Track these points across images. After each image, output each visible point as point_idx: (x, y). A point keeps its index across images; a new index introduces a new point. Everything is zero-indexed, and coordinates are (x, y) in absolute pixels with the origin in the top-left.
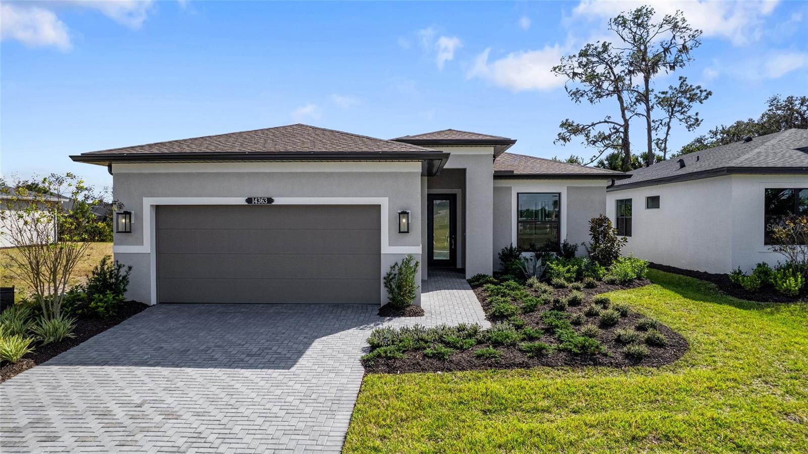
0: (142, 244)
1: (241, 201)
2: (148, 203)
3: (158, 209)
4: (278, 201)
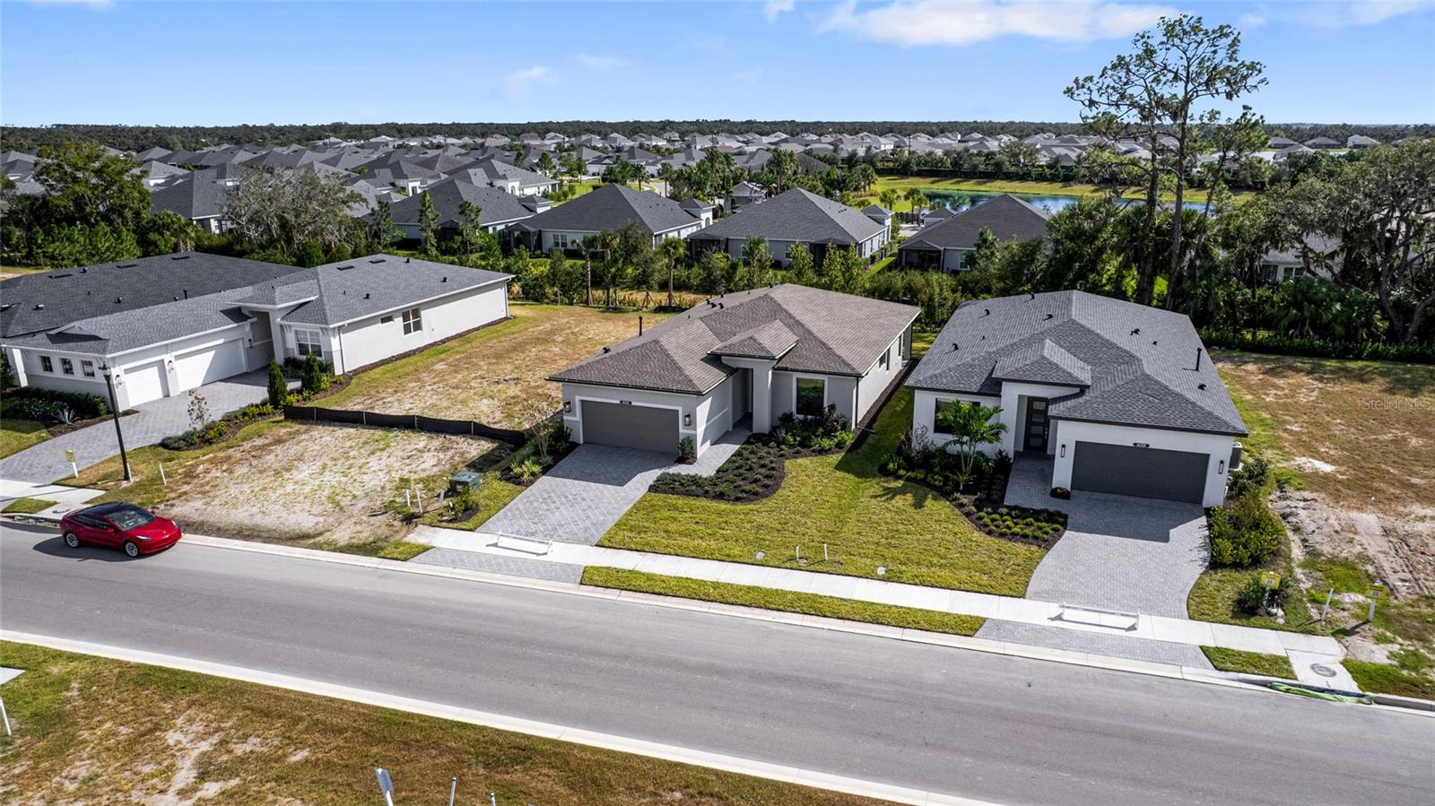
0: (575, 416)
1: (618, 402)
2: (578, 398)
3: (582, 401)
4: (633, 404)
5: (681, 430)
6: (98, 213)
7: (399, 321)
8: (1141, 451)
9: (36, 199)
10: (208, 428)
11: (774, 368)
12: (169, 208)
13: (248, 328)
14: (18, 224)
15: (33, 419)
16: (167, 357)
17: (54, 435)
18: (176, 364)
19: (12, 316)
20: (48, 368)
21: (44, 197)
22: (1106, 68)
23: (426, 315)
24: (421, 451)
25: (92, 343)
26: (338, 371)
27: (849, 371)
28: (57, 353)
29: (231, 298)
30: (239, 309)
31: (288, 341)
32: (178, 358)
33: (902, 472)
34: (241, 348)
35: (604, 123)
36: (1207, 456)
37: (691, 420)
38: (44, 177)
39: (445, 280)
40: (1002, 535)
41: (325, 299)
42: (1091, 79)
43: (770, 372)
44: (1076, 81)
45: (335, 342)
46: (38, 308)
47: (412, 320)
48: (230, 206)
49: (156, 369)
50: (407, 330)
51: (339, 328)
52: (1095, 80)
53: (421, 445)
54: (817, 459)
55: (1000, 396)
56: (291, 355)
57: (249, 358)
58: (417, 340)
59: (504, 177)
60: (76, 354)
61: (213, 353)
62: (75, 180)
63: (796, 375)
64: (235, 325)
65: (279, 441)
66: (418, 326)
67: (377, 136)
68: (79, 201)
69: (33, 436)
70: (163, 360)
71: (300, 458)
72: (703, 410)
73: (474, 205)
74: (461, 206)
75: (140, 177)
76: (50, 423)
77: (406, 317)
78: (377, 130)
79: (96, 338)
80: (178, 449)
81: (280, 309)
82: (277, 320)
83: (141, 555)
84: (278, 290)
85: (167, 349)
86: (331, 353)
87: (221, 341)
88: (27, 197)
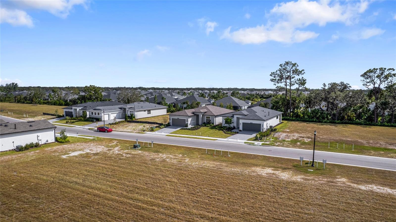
0: (171, 121)
1: (177, 118)
3: (172, 118)
5: (186, 122)
6: (93, 99)
7: (147, 112)
8: (251, 124)
9: (83, 96)
10: (116, 123)
11: (202, 115)
12: (107, 98)
13: (122, 111)
14: (79, 100)
15: (90, 121)
16: (110, 113)
17: (93, 123)
18: (111, 115)
19: (87, 107)
20: (92, 114)
21: (84, 95)
22: (277, 71)
23: (151, 111)
24: (147, 126)
25: (100, 110)
26: (136, 118)
27: (213, 115)
28: (94, 112)
29: (120, 106)
30: (121, 108)
31: (129, 114)
32: (111, 114)
33: (218, 128)
34: (121, 114)
35: (205, 88)
36: (261, 124)
37: (187, 121)
38: (85, 92)
39: (155, 106)
40: (228, 134)
41: (135, 107)
42: (274, 72)
43: (201, 115)
44: (272, 73)
45: (136, 113)
46: (90, 107)
47: (149, 111)
48: (118, 97)
49: (108, 115)
50: (148, 113)
51: (137, 111)
52: (275, 73)
53: (148, 125)
54: (207, 127)
55: (234, 117)
56: (129, 115)
57: (122, 116)
58: (149, 115)
59: (174, 96)
60: (97, 112)
61: (116, 114)
62: (90, 92)
63: (206, 116)
64: (120, 110)
65: (126, 124)
66: (150, 113)
67: (149, 90)
68: (91, 96)
69: (90, 123)
70: (109, 114)
71: (129, 126)
72: (190, 120)
73: (165, 98)
74: (162, 98)
75: (101, 92)
76: (92, 121)
77: (148, 111)
78: (149, 89)
79: (100, 109)
80: (111, 125)
81: (128, 108)
82: (127, 109)
83: (107, 132)
84: (127, 105)
85: (110, 112)
86: (135, 115)
87: (118, 112)
88: (82, 95)
